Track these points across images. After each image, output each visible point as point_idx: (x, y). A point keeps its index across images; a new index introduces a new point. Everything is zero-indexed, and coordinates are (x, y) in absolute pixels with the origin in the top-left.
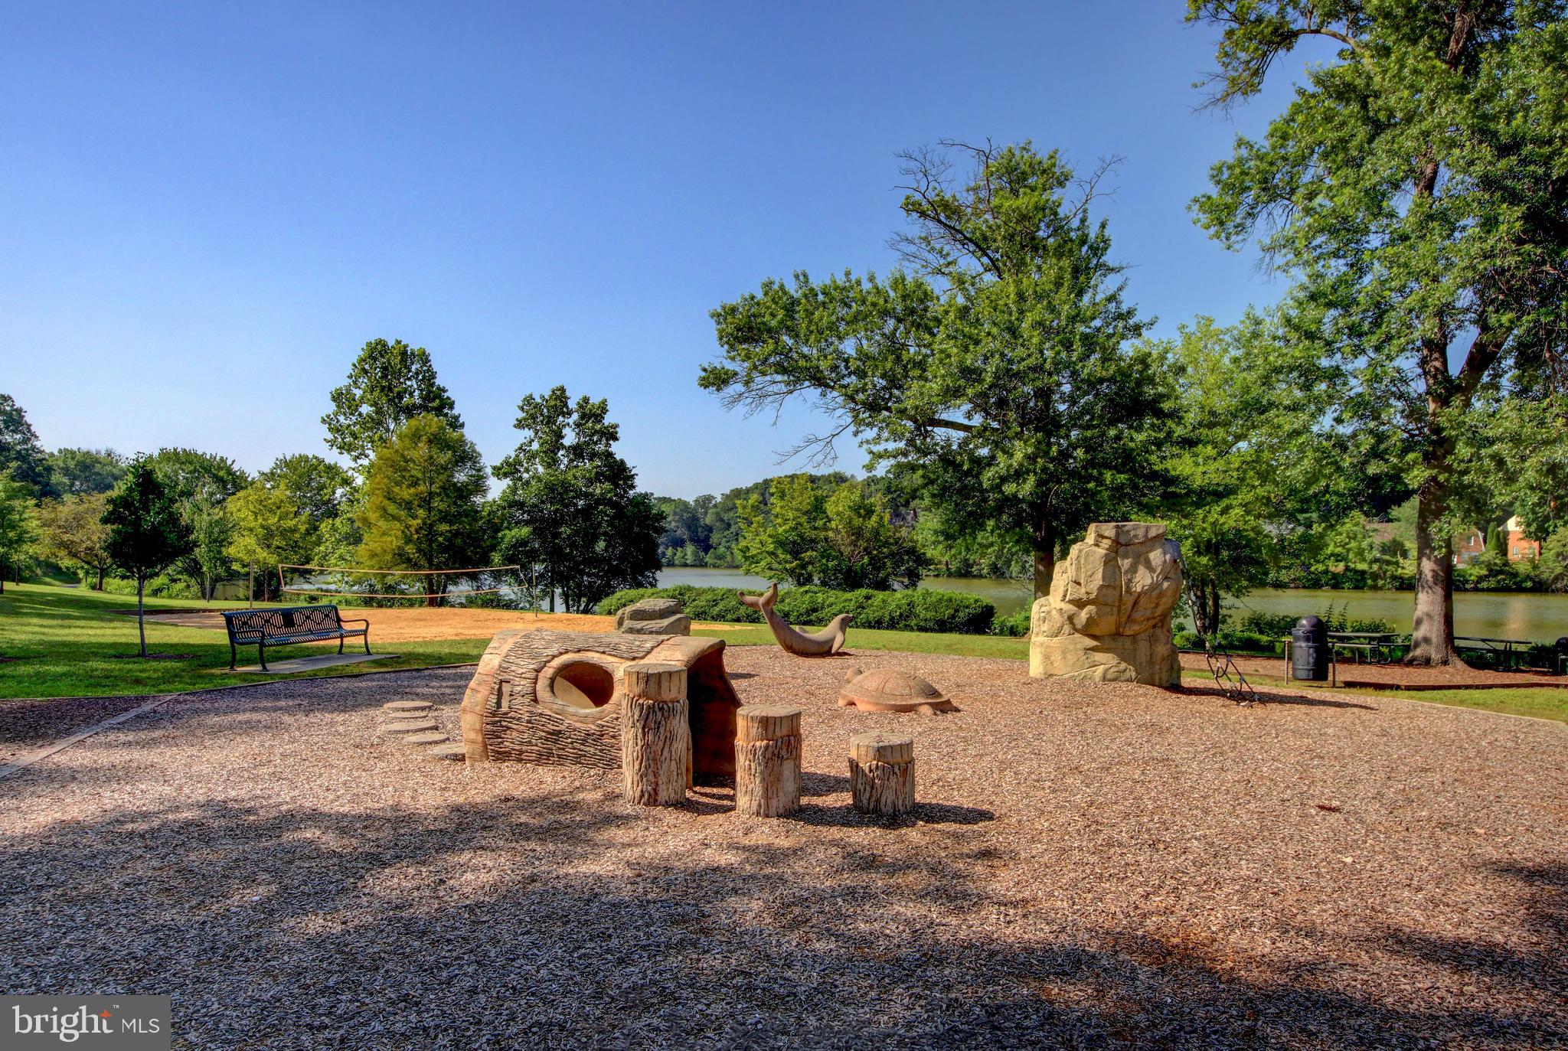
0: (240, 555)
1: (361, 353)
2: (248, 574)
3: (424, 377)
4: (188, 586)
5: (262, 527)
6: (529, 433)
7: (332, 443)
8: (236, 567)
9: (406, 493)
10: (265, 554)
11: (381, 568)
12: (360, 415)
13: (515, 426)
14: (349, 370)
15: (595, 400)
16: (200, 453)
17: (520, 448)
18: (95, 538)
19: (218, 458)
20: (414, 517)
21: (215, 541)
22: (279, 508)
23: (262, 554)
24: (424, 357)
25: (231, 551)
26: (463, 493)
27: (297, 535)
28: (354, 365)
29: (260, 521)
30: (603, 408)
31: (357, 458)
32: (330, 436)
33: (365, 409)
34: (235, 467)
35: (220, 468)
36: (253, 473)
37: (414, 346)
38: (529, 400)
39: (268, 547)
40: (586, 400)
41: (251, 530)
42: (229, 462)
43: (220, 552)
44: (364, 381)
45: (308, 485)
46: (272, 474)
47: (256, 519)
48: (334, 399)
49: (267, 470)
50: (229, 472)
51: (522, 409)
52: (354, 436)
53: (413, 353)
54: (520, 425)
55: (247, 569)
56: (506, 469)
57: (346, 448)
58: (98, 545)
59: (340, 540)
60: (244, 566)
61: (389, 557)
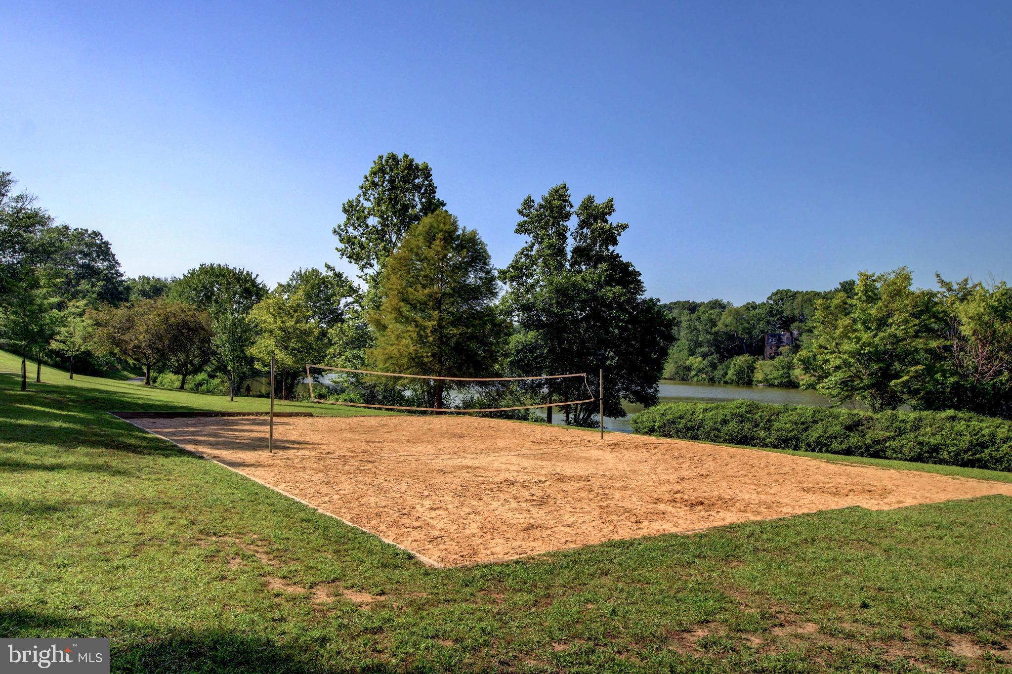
0: (261, 355)
1: (373, 165)
2: (269, 372)
3: (426, 190)
4: (222, 382)
5: (281, 328)
6: (529, 238)
7: (343, 253)
8: (257, 366)
9: (421, 294)
10: (282, 355)
11: (394, 372)
12: (367, 226)
13: (517, 231)
14: (361, 181)
15: (600, 201)
16: (231, 268)
17: (522, 253)
18: (141, 338)
19: (245, 273)
20: (430, 318)
21: (239, 340)
22: (295, 311)
23: (280, 355)
24: (426, 173)
25: (252, 351)
26: (474, 293)
27: (311, 338)
28: (366, 178)
29: (279, 323)
30: (609, 207)
31: (364, 267)
32: (341, 246)
33: (373, 221)
34: (258, 281)
35: (246, 281)
36: (272, 286)
37: (419, 161)
38: (528, 203)
39: (286, 348)
40: (590, 200)
41: (271, 332)
42: (254, 276)
43: (243, 352)
44: (374, 194)
45: (317, 296)
46: (289, 285)
47: (275, 322)
48: (345, 211)
49: (284, 283)
50: (253, 282)
51: (520, 212)
52: (362, 246)
53: (417, 167)
54: (521, 229)
55: (267, 369)
56: (513, 272)
57: (355, 257)
58: (144, 344)
59: (347, 344)
60: (265, 365)
61: (404, 361)
